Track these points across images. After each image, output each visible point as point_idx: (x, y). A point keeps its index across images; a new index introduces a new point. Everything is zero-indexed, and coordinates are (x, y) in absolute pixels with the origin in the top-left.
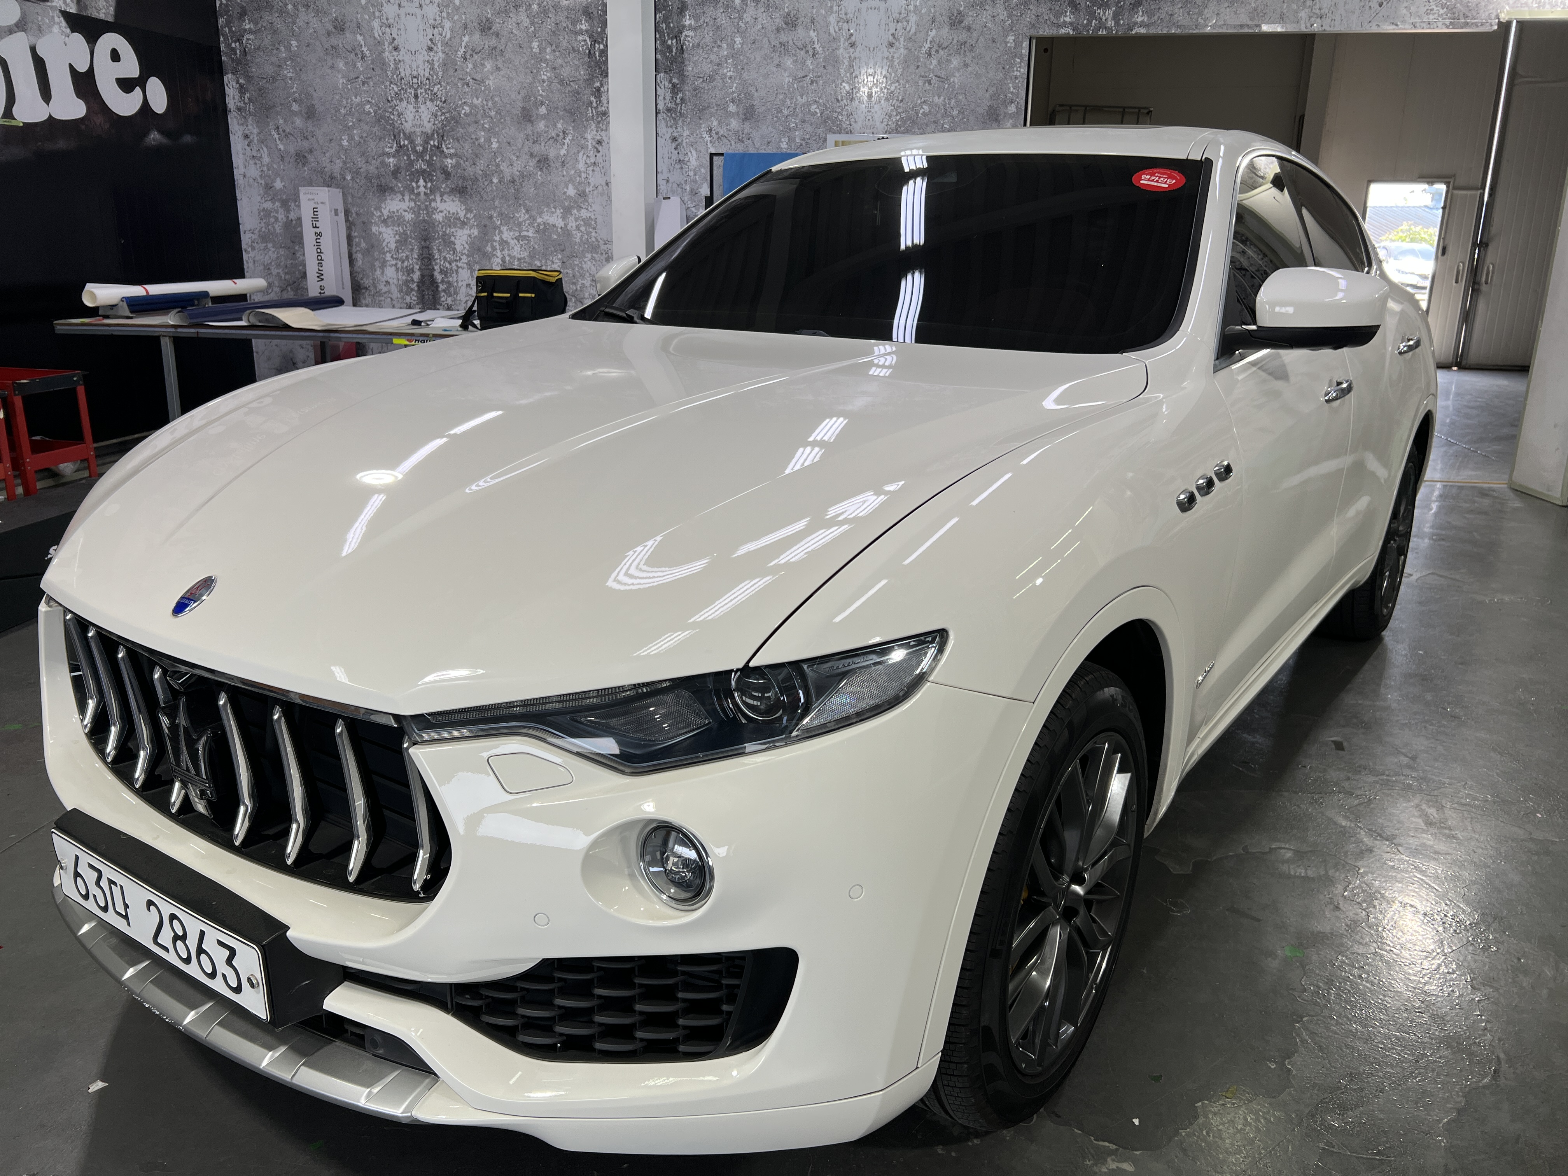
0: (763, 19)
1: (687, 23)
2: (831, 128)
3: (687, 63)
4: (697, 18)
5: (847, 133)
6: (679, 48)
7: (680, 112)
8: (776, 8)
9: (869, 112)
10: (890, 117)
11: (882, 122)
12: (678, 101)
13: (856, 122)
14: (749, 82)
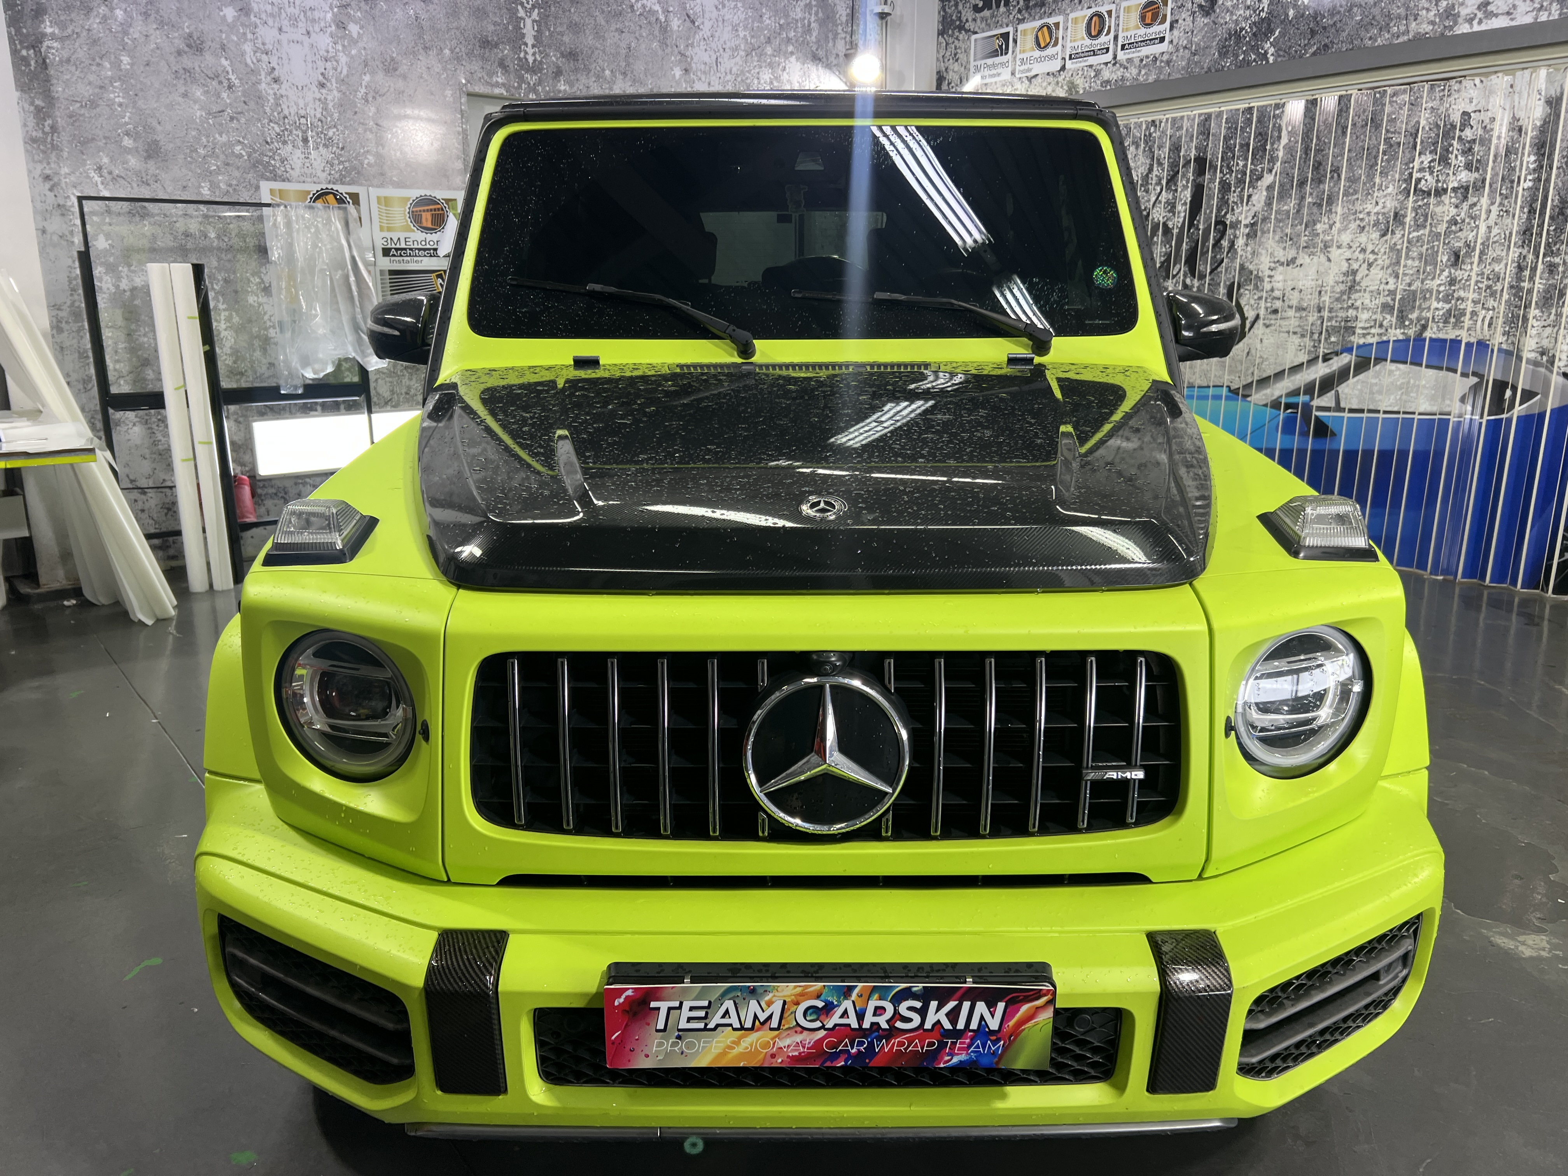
0: (157, 37)
1: (49, 30)
2: (263, 174)
3: (54, 81)
4: (63, 26)
5: (284, 181)
6: (40, 61)
7: (52, 144)
8: (173, 26)
9: (308, 158)
10: (332, 166)
11: (323, 171)
12: (47, 129)
13: (292, 169)
14: (147, 112)
